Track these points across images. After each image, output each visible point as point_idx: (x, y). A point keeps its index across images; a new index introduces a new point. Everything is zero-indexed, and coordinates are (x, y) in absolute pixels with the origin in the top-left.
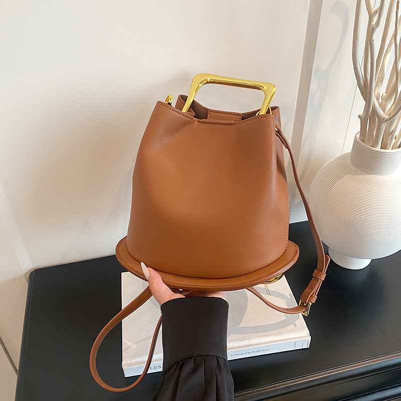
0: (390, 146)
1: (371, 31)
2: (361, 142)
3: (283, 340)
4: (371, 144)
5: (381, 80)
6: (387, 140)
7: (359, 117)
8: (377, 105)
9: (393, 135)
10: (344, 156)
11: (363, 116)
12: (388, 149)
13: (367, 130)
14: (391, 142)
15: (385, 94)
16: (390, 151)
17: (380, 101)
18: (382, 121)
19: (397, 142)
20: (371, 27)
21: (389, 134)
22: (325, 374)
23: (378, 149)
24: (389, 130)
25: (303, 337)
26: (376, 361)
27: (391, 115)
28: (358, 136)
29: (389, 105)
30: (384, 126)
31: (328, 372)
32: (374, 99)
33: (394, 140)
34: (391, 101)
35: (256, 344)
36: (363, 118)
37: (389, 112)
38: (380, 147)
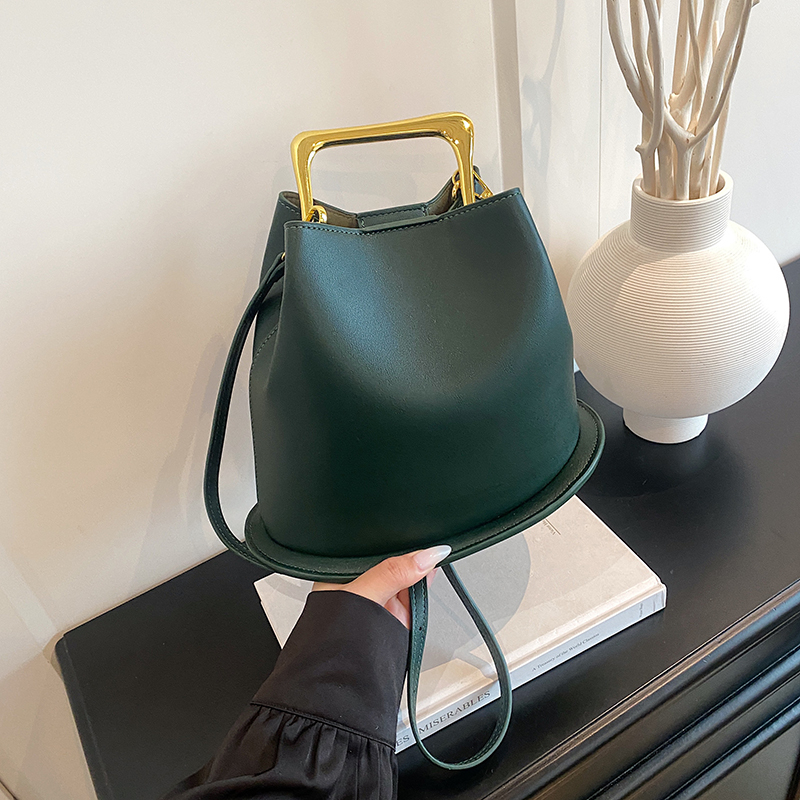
0: (705, 192)
2: (650, 197)
3: (618, 609)
4: (669, 196)
6: (696, 180)
7: (637, 149)
11: (646, 146)
12: (704, 197)
13: (657, 168)
15: (674, 95)
16: (708, 199)
18: (682, 146)
21: (700, 167)
23: (686, 201)
24: (698, 161)
25: (651, 590)
28: (638, 187)
30: (690, 154)
35: (573, 633)
36: (646, 151)
37: (693, 127)
38: (688, 197)
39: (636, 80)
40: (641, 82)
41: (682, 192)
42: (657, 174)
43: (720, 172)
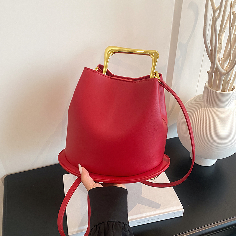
0: (227, 90)
1: (214, 21)
2: (209, 88)
3: (167, 212)
4: (215, 89)
5: (220, 50)
6: (225, 86)
7: (207, 72)
8: (219, 65)
9: (229, 83)
10: (199, 96)
11: (210, 72)
13: (213, 80)
14: (228, 87)
15: (223, 58)
16: (227, 92)
17: (220, 62)
18: (222, 74)
19: (231, 87)
20: (215, 18)
21: (227, 82)
22: (194, 232)
23: (220, 91)
24: (226, 80)
25: (179, 209)
26: (225, 222)
27: (228, 71)
28: (207, 84)
29: (226, 65)
30: (223, 77)
31: (196, 230)
32: (217, 61)
33: (229, 86)
34: (227, 62)
35: (150, 216)
36: (210, 73)
37: (226, 69)
38: (221, 91)
39: (210, 51)
40: (211, 52)
41: (219, 89)
42: (213, 81)
43: (234, 84)
